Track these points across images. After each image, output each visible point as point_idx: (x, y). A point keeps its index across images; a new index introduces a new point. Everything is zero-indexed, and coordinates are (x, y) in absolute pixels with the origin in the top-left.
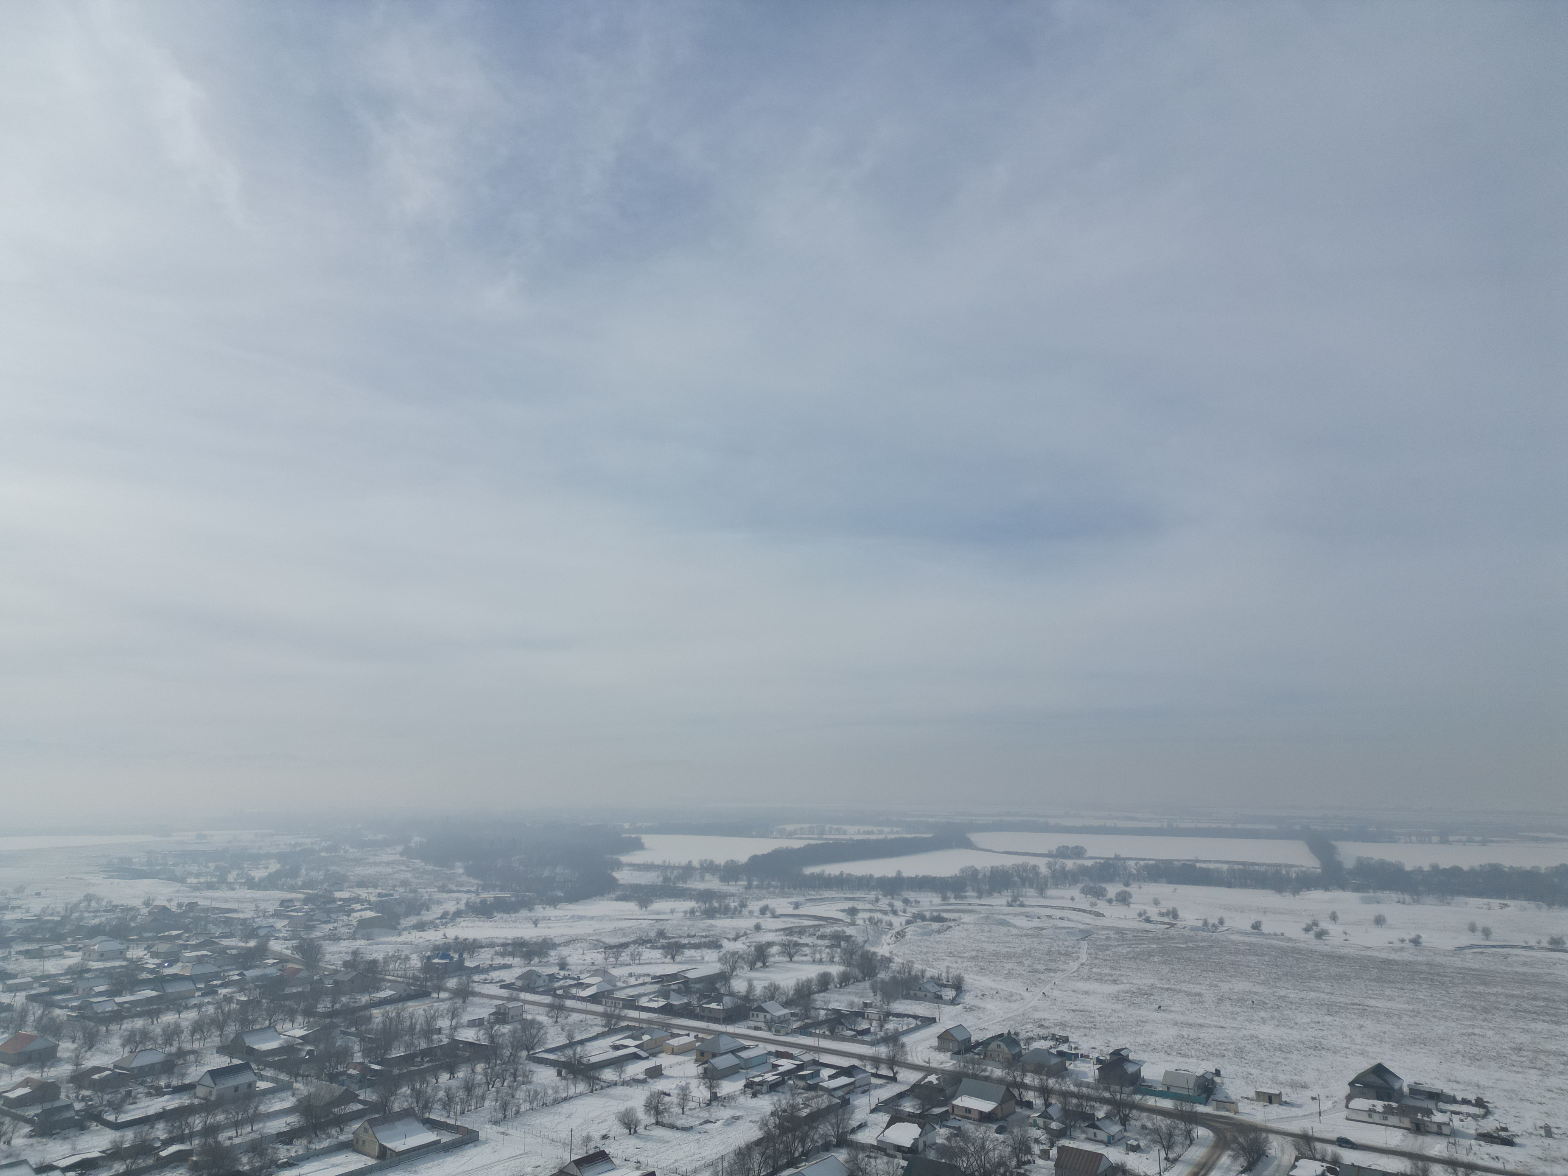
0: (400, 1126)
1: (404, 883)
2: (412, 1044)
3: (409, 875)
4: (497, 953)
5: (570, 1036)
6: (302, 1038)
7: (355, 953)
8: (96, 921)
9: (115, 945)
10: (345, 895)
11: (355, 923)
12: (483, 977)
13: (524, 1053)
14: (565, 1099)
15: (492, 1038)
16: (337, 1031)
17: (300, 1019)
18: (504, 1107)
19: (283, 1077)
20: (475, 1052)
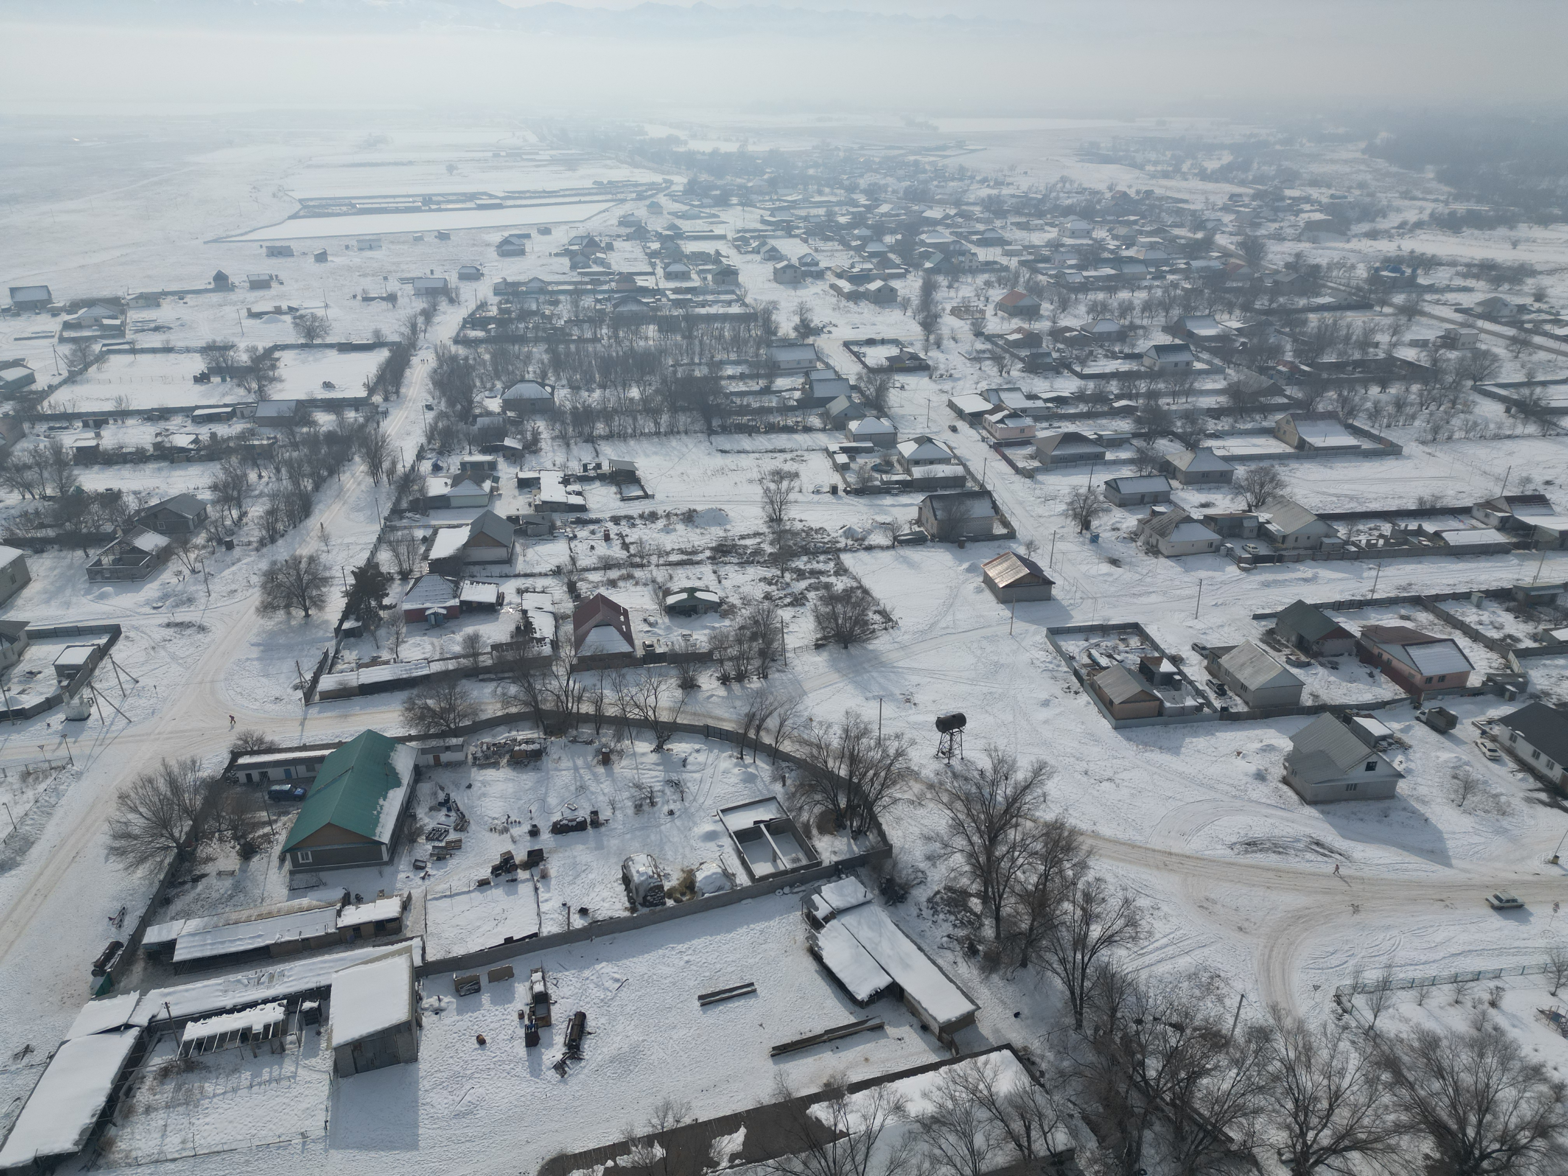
0: (1322, 425)
1: (1362, 185)
2: (1345, 353)
3: (1369, 177)
4: (1458, 274)
5: (1530, 374)
6: (1237, 330)
7: (1298, 255)
8: (1068, 202)
9: (1083, 225)
10: (1295, 193)
11: (1302, 224)
12: (1436, 297)
13: (1469, 383)
14: (1509, 437)
15: (1435, 361)
16: (1272, 329)
17: (1237, 312)
18: (1436, 430)
19: (1217, 361)
20: (1412, 372)
